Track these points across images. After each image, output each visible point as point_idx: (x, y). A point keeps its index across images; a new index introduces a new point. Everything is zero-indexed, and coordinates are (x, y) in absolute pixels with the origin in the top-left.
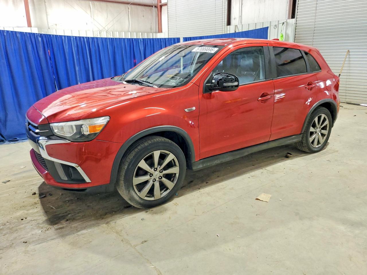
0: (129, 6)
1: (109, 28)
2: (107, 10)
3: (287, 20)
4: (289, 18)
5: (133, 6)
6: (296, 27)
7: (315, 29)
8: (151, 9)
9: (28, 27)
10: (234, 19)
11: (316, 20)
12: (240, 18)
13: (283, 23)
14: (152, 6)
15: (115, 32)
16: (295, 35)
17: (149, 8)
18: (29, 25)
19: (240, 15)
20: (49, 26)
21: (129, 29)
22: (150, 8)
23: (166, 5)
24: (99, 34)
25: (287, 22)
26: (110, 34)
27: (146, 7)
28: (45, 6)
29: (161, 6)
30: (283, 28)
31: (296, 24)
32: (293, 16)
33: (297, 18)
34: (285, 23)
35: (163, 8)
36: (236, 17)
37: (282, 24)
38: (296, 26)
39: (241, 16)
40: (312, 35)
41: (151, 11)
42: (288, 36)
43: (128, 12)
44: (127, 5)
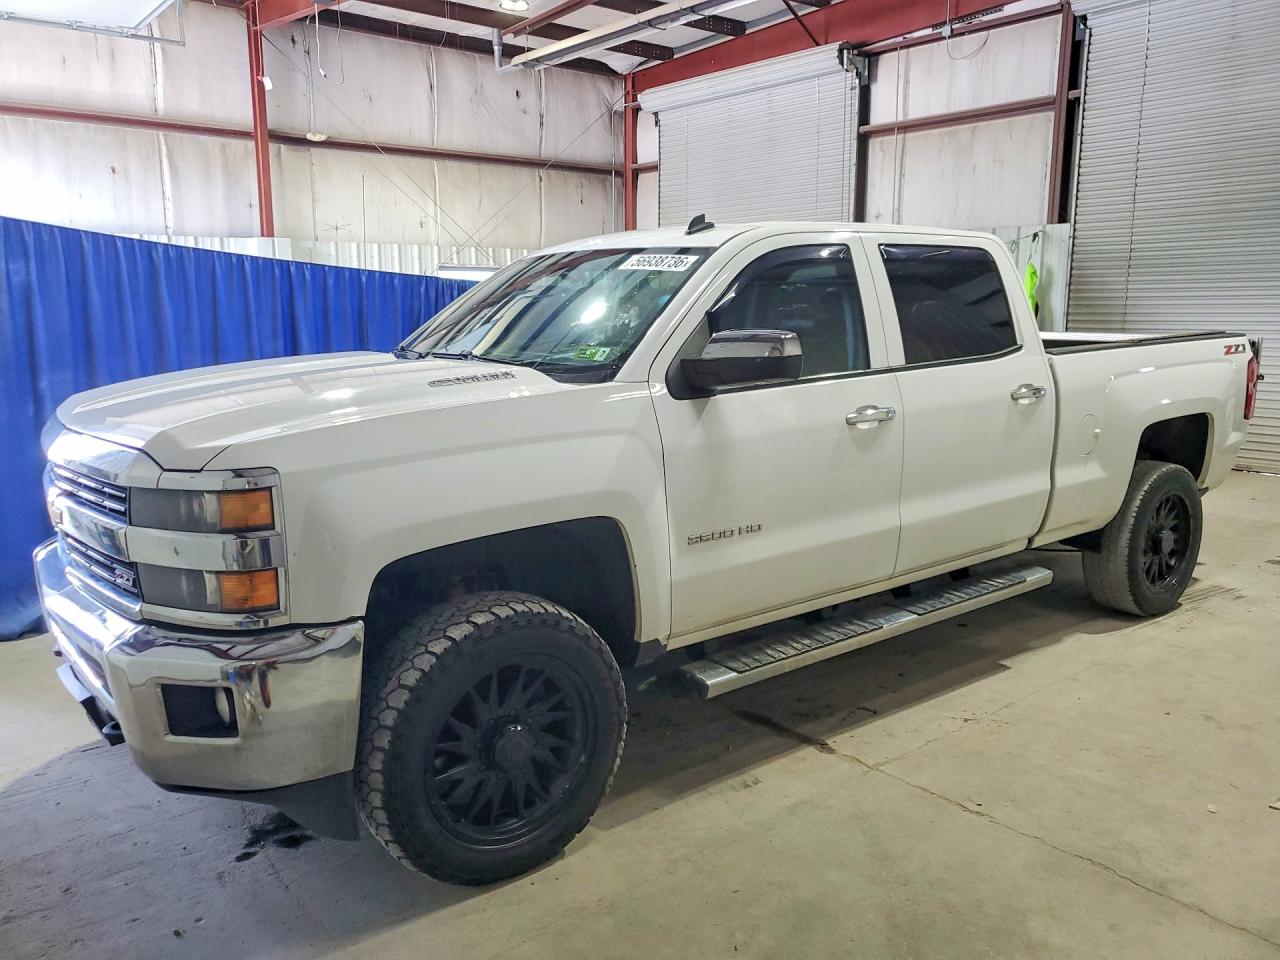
0: (543, 172)
1: (485, 237)
2: (480, 183)
3: (1044, 227)
4: (1050, 221)
5: (552, 172)
6: (1075, 249)
7: (1132, 254)
8: (606, 179)
9: (263, 235)
10: (877, 217)
11: (1134, 230)
12: (896, 214)
13: (1035, 235)
14: (609, 173)
15: (503, 250)
16: (1072, 269)
17: (598, 178)
18: (268, 230)
19: (896, 206)
20: (318, 233)
21: (540, 239)
22: (601, 176)
23: (654, 168)
24: (455, 256)
25: (1044, 232)
26: (487, 253)
27: (592, 175)
28: (312, 175)
29: (636, 173)
30: (1033, 251)
31: (1074, 238)
32: (1063, 218)
33: (1075, 222)
34: (1040, 234)
35: (642, 177)
36: (881, 212)
37: (1031, 238)
38: (1073, 245)
39: (899, 210)
40: (1125, 271)
41: (605, 185)
42: (1050, 273)
43: (538, 190)
44: (536, 172)
